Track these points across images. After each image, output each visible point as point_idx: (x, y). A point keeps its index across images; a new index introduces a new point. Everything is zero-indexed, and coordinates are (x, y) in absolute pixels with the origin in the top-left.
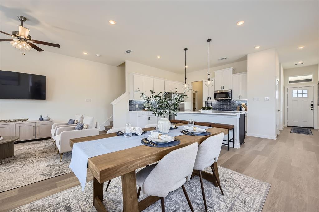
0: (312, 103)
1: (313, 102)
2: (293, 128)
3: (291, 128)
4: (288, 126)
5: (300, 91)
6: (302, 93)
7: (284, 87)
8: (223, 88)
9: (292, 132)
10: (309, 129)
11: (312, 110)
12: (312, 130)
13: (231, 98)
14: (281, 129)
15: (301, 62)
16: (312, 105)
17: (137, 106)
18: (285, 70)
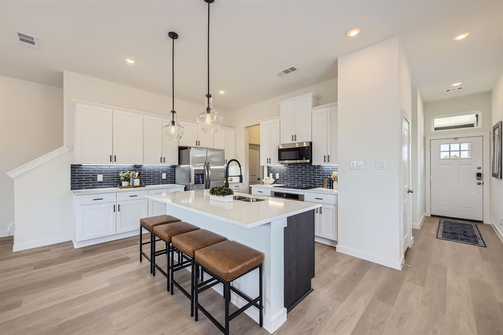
0: (480, 171)
1: (480, 168)
2: (442, 220)
3: (437, 220)
4: (432, 216)
5: (455, 147)
6: (460, 151)
7: (425, 138)
8: (294, 138)
9: (440, 235)
10: (473, 224)
11: (479, 184)
12: (479, 226)
13: (308, 161)
14: (418, 226)
15: (457, 85)
16: (479, 175)
17: (100, 178)
18: (425, 104)
